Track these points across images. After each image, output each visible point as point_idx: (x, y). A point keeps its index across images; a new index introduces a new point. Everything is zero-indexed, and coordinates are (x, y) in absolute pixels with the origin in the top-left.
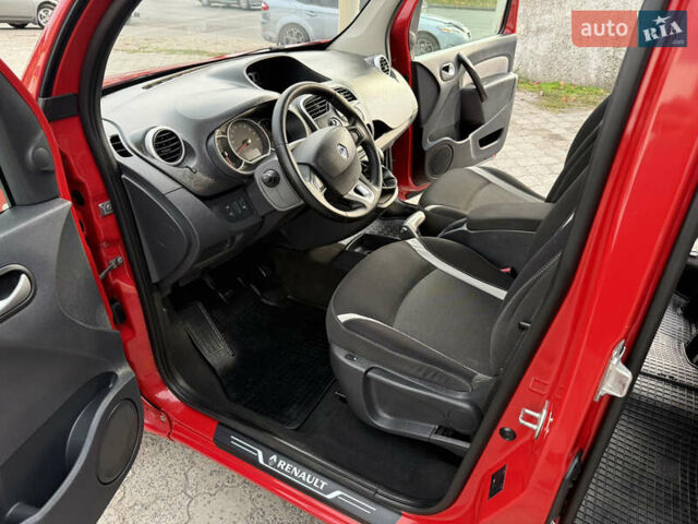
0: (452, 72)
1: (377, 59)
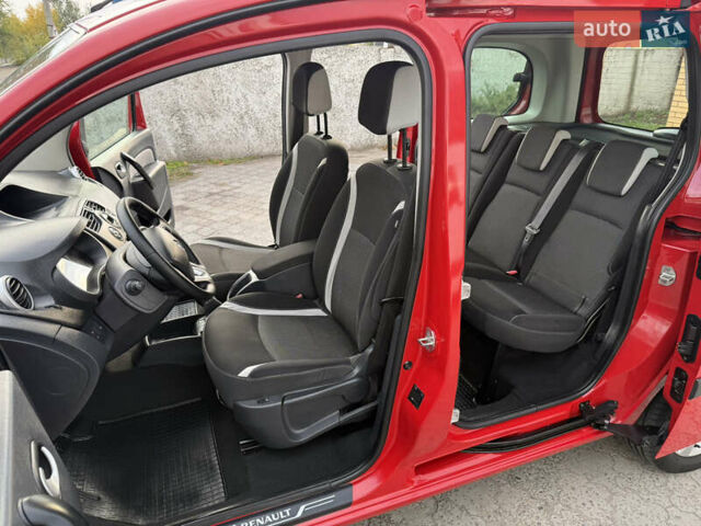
0: (123, 170)
1: (74, 170)
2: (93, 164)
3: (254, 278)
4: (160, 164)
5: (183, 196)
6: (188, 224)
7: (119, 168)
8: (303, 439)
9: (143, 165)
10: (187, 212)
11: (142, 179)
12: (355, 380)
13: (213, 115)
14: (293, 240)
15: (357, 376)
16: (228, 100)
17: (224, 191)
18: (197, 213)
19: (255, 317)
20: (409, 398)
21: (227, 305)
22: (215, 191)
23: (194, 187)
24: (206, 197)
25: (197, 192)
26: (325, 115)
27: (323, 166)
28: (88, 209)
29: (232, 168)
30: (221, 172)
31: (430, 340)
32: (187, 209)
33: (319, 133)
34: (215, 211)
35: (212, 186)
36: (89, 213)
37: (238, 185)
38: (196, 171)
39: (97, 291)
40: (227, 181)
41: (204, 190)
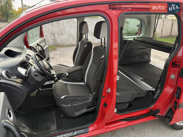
1: (25, 47)
2: (30, 45)
3: (67, 74)
4: (47, 46)
5: (53, 55)
7: (36, 47)
8: (77, 115)
9: (42, 46)
10: (54, 59)
11: (42, 49)
12: (90, 101)
13: (62, 34)
14: (78, 65)
15: (91, 99)
16: (66, 31)
17: (64, 54)
19: (67, 84)
20: (104, 105)
21: (60, 81)
22: (61, 53)
25: (57, 54)
26: (87, 34)
27: (86, 47)
28: (27, 56)
29: (66, 48)
30: (64, 49)
31: (109, 90)
33: (85, 39)
34: (61, 58)
36: (27, 57)
37: (67, 52)
38: (57, 49)
39: (27, 75)
40: (65, 51)
41: (59, 53)
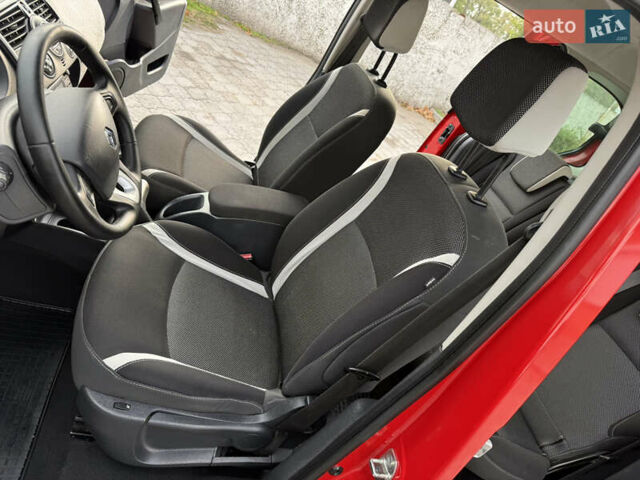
5: (195, 44)
6: (183, 76)
10: (190, 63)
11: (149, 5)
12: (256, 429)
14: (275, 182)
17: (237, 61)
18: (199, 71)
19: (180, 261)
21: (152, 227)
22: (228, 56)
23: (210, 42)
24: (217, 58)
25: (212, 49)
26: (395, 56)
27: (359, 118)
29: (256, 42)
30: (245, 42)
32: (193, 60)
33: (374, 72)
34: (218, 77)
35: (229, 50)
36: (22, 14)
37: (253, 62)
38: (221, 27)
40: (246, 54)
41: (218, 49)
